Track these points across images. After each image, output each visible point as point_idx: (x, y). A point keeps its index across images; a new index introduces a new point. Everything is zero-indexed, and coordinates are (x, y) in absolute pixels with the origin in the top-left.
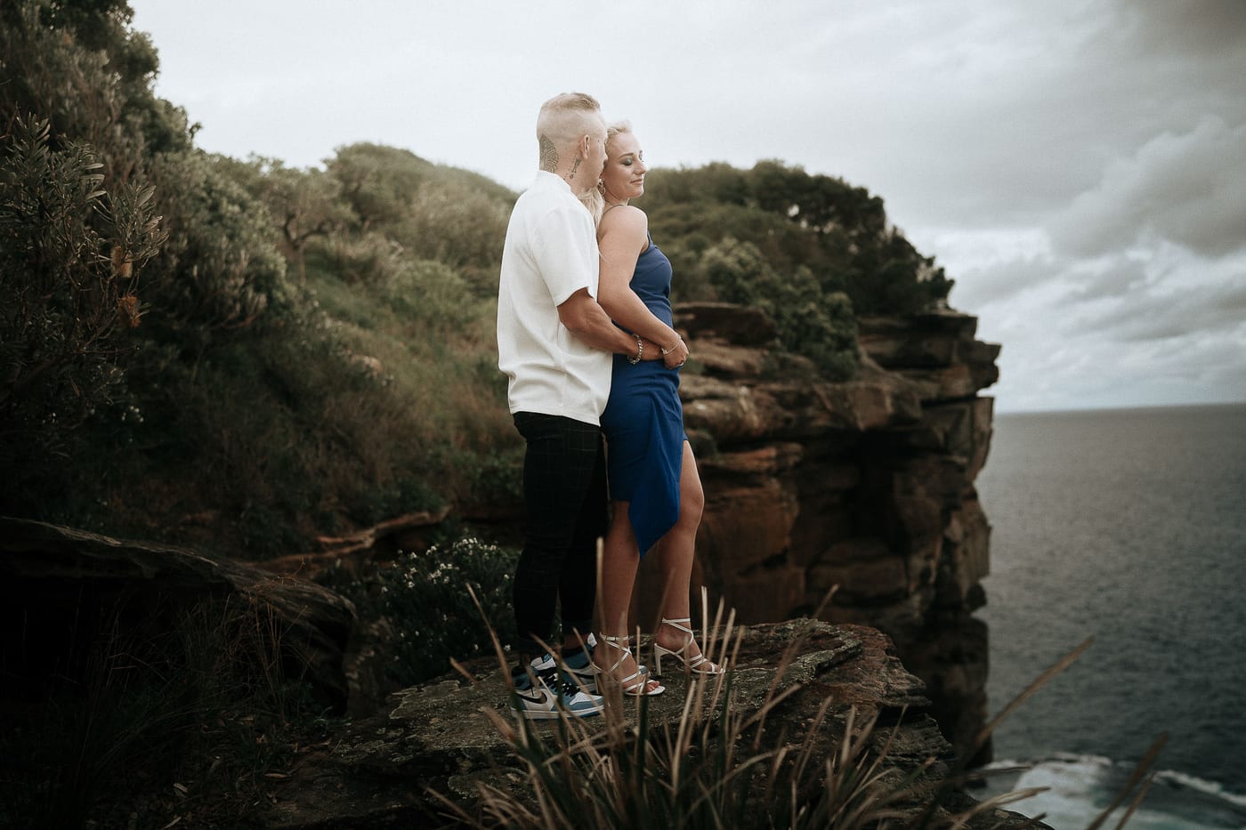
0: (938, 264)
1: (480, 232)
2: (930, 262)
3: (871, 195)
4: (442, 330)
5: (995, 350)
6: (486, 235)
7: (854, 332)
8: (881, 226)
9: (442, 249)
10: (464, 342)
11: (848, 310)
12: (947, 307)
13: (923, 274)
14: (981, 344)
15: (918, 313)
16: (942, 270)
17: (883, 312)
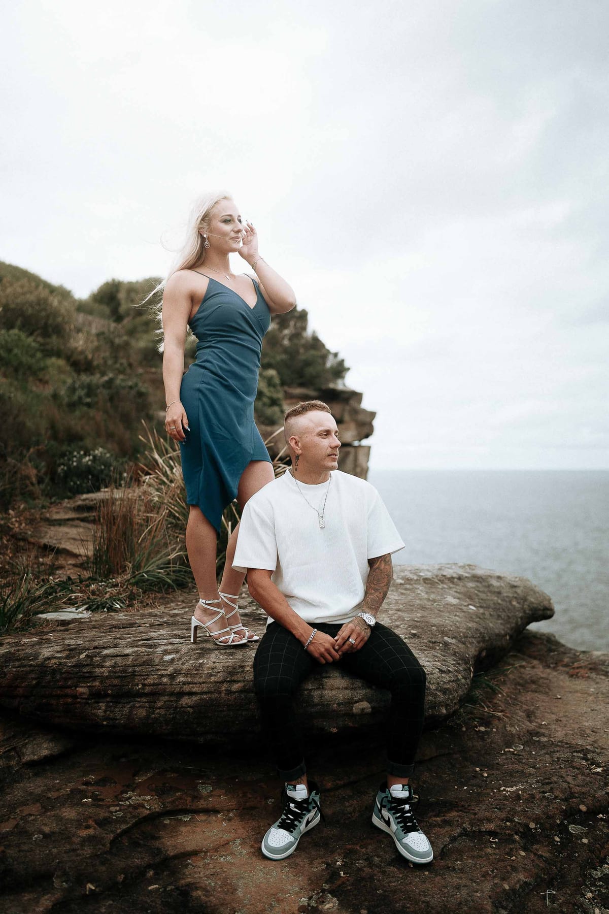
0: (340, 357)
1: (43, 314)
2: (336, 355)
3: (299, 308)
4: (24, 374)
5: (373, 415)
6: (48, 316)
7: (280, 395)
8: (304, 328)
9: (19, 322)
10: (38, 383)
11: (277, 381)
12: (344, 385)
13: (330, 363)
14: (364, 411)
15: (324, 387)
16: (343, 361)
17: (302, 385)
